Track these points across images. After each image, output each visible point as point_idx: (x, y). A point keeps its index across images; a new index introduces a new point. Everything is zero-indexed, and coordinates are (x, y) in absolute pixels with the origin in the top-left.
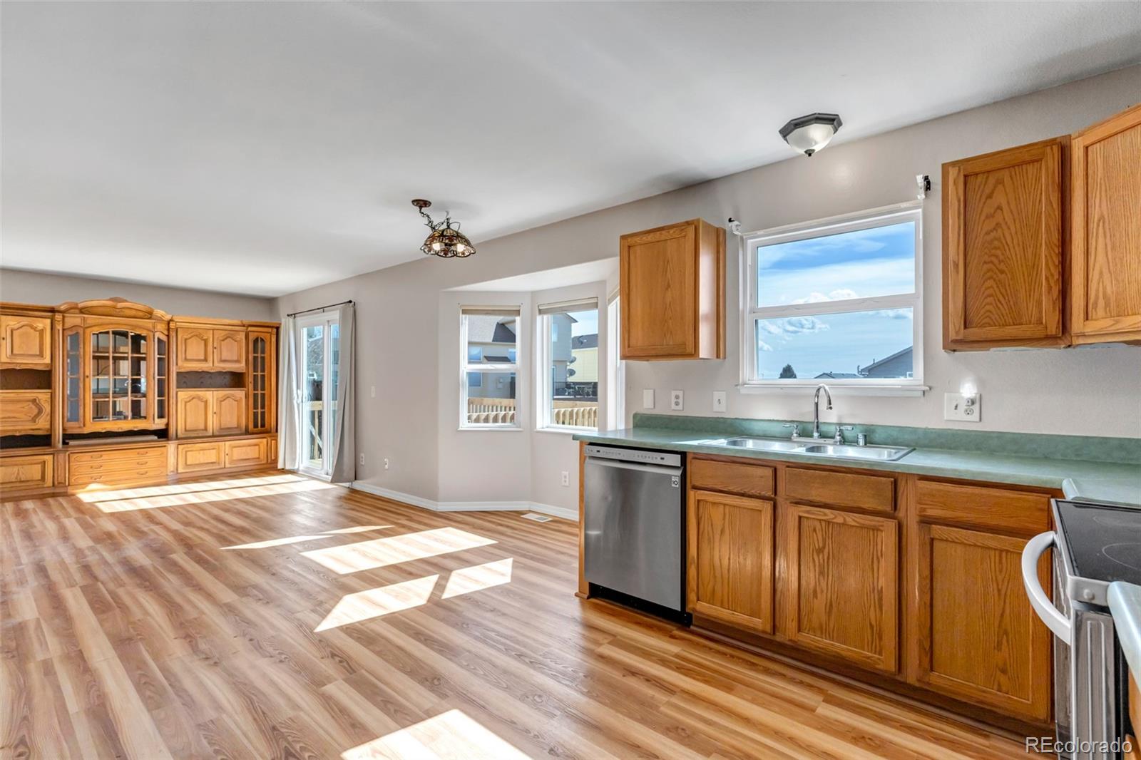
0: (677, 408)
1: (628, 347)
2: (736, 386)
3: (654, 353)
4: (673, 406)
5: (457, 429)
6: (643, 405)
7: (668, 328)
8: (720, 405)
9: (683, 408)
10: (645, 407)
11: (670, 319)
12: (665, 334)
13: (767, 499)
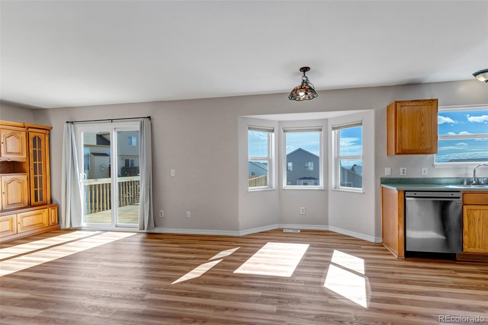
0: (404, 175)
1: (401, 149)
2: (432, 165)
3: (415, 152)
4: (401, 174)
5: (248, 191)
6: (385, 174)
7: (422, 142)
8: (425, 173)
9: (407, 175)
10: (386, 175)
11: (424, 138)
12: (421, 145)
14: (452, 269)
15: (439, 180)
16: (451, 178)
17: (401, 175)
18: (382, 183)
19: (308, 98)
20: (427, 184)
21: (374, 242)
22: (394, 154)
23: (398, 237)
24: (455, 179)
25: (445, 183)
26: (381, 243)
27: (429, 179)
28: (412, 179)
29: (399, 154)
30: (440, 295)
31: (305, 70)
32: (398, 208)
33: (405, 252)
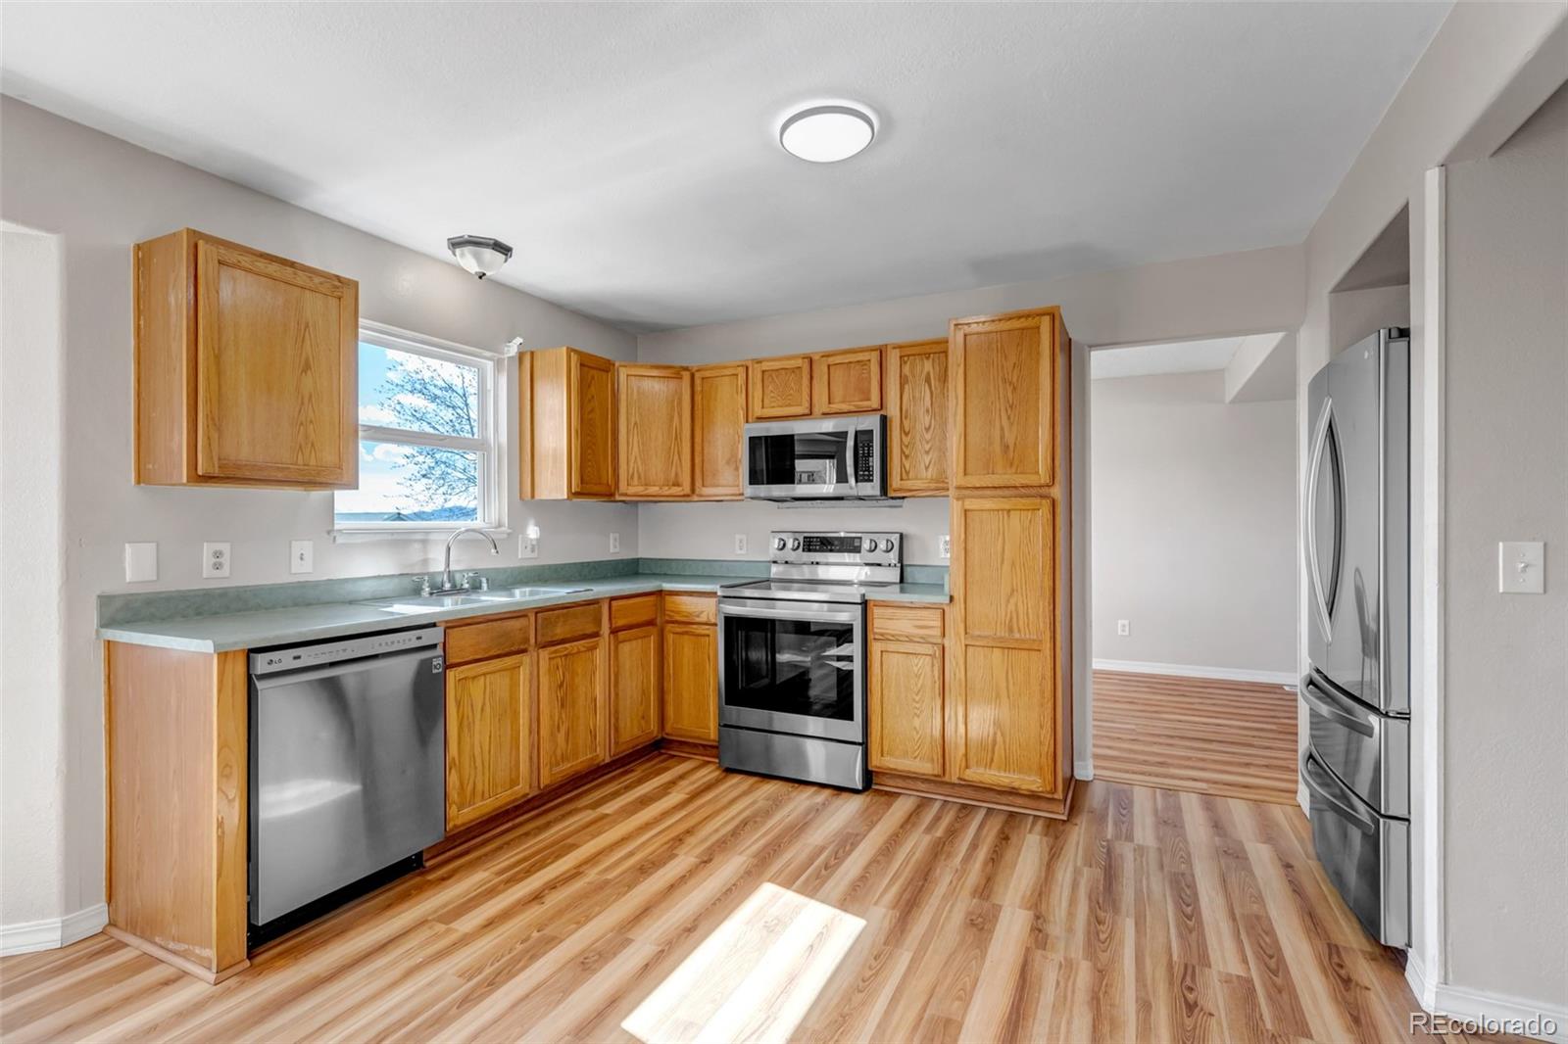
1: (219, 459)
2: (329, 532)
3: (280, 476)
4: (207, 570)
6: (125, 579)
7: (307, 437)
8: (303, 563)
9: (231, 573)
10: (128, 580)
11: (311, 422)
12: (300, 447)
13: (524, 651)
14: (430, 915)
15: (349, 587)
16: (384, 576)
17: (205, 576)
18: (109, 623)
20: (309, 605)
22: (185, 480)
23: (219, 875)
24: (396, 580)
25: (369, 597)
26: (100, 929)
27: (316, 584)
28: (256, 591)
29: (207, 479)
32: (219, 736)
33: (252, 928)
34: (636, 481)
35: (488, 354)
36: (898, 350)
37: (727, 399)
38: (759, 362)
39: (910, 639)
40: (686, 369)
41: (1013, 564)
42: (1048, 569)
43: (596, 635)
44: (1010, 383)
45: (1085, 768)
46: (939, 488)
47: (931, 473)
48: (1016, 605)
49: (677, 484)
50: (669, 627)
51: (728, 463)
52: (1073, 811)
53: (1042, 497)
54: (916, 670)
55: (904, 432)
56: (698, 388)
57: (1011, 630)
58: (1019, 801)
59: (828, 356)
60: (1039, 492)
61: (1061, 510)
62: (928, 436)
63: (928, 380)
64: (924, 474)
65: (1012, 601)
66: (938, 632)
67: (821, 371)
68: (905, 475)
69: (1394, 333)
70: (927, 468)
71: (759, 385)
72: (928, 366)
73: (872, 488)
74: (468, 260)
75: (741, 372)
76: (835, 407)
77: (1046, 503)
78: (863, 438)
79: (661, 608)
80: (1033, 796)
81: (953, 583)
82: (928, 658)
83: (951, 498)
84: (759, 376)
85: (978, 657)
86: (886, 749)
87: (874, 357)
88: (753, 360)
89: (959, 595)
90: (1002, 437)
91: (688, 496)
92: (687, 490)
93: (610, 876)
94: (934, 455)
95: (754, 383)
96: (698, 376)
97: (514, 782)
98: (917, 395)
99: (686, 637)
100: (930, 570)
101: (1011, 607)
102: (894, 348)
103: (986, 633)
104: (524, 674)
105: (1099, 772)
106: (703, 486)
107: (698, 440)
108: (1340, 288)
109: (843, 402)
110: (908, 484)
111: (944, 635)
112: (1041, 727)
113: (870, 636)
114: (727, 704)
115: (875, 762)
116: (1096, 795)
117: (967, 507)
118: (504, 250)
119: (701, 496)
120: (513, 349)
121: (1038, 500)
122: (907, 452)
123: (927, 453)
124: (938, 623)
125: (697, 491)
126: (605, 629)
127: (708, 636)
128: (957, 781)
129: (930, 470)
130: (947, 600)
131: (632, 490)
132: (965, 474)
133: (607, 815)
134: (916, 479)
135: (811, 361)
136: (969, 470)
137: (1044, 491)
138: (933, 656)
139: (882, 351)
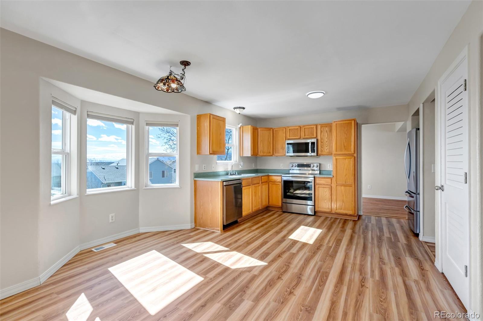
0: (205, 170)
1: (212, 151)
2: (216, 163)
3: (218, 153)
5: (50, 204)
6: (196, 170)
13: (250, 185)
15: (219, 173)
17: (203, 170)
18: (195, 177)
19: (165, 90)
21: (190, 228)
25: (221, 175)
26: (194, 228)
27: (215, 172)
28: (209, 173)
29: (211, 154)
30: (267, 241)
31: (186, 64)
33: (224, 225)
34: (261, 152)
35: (235, 127)
36: (320, 125)
37: (281, 135)
38: (289, 127)
39: (324, 185)
40: (272, 128)
41: (346, 169)
42: (354, 171)
43: (259, 183)
44: (346, 133)
45: (361, 213)
46: (330, 154)
47: (328, 151)
48: (347, 177)
49: (270, 153)
50: (270, 183)
51: (281, 148)
52: (359, 219)
53: (352, 156)
54: (325, 191)
55: (322, 142)
56: (274, 132)
57: (346, 182)
58: (347, 217)
59: (304, 126)
60: (351, 155)
61: (356, 158)
62: (327, 143)
63: (327, 132)
64: (326, 151)
65: (346, 177)
66: (330, 183)
67: (303, 129)
68: (322, 151)
69: (417, 129)
70: (326, 150)
71: (289, 132)
72: (327, 129)
73: (315, 154)
74: (238, 111)
75: (284, 129)
76: (306, 137)
77: (353, 157)
78: (313, 143)
79: (269, 178)
80: (350, 215)
81: (334, 173)
82: (328, 188)
83: (333, 156)
84: (289, 130)
85: (339, 188)
86: (319, 207)
87: (315, 127)
88: (287, 127)
89: (335, 175)
90: (344, 144)
91: (272, 155)
92: (272, 154)
93: (273, 224)
94: (328, 147)
95: (287, 132)
96: (274, 130)
97: (249, 210)
98: (324, 135)
99: (274, 185)
100: (326, 171)
101: (346, 178)
102: (319, 125)
103: (340, 183)
104: (251, 189)
105: (363, 214)
106: (276, 153)
107: (274, 143)
108: (413, 115)
109: (308, 136)
110: (322, 153)
111: (331, 184)
112: (352, 201)
113: (315, 184)
114: (284, 198)
115: (317, 209)
116: (363, 217)
117: (336, 158)
118: (244, 108)
119: (275, 155)
120: (239, 126)
121: (351, 157)
122: (322, 146)
123: (327, 147)
124: (330, 181)
125: (274, 154)
126: (260, 183)
127: (279, 184)
128: (334, 213)
129: (327, 150)
130: (332, 177)
131: (261, 154)
132: (336, 151)
133: (265, 218)
134: (324, 152)
135: (300, 127)
136: (337, 151)
137: (353, 155)
138: (329, 188)
139: (316, 126)
